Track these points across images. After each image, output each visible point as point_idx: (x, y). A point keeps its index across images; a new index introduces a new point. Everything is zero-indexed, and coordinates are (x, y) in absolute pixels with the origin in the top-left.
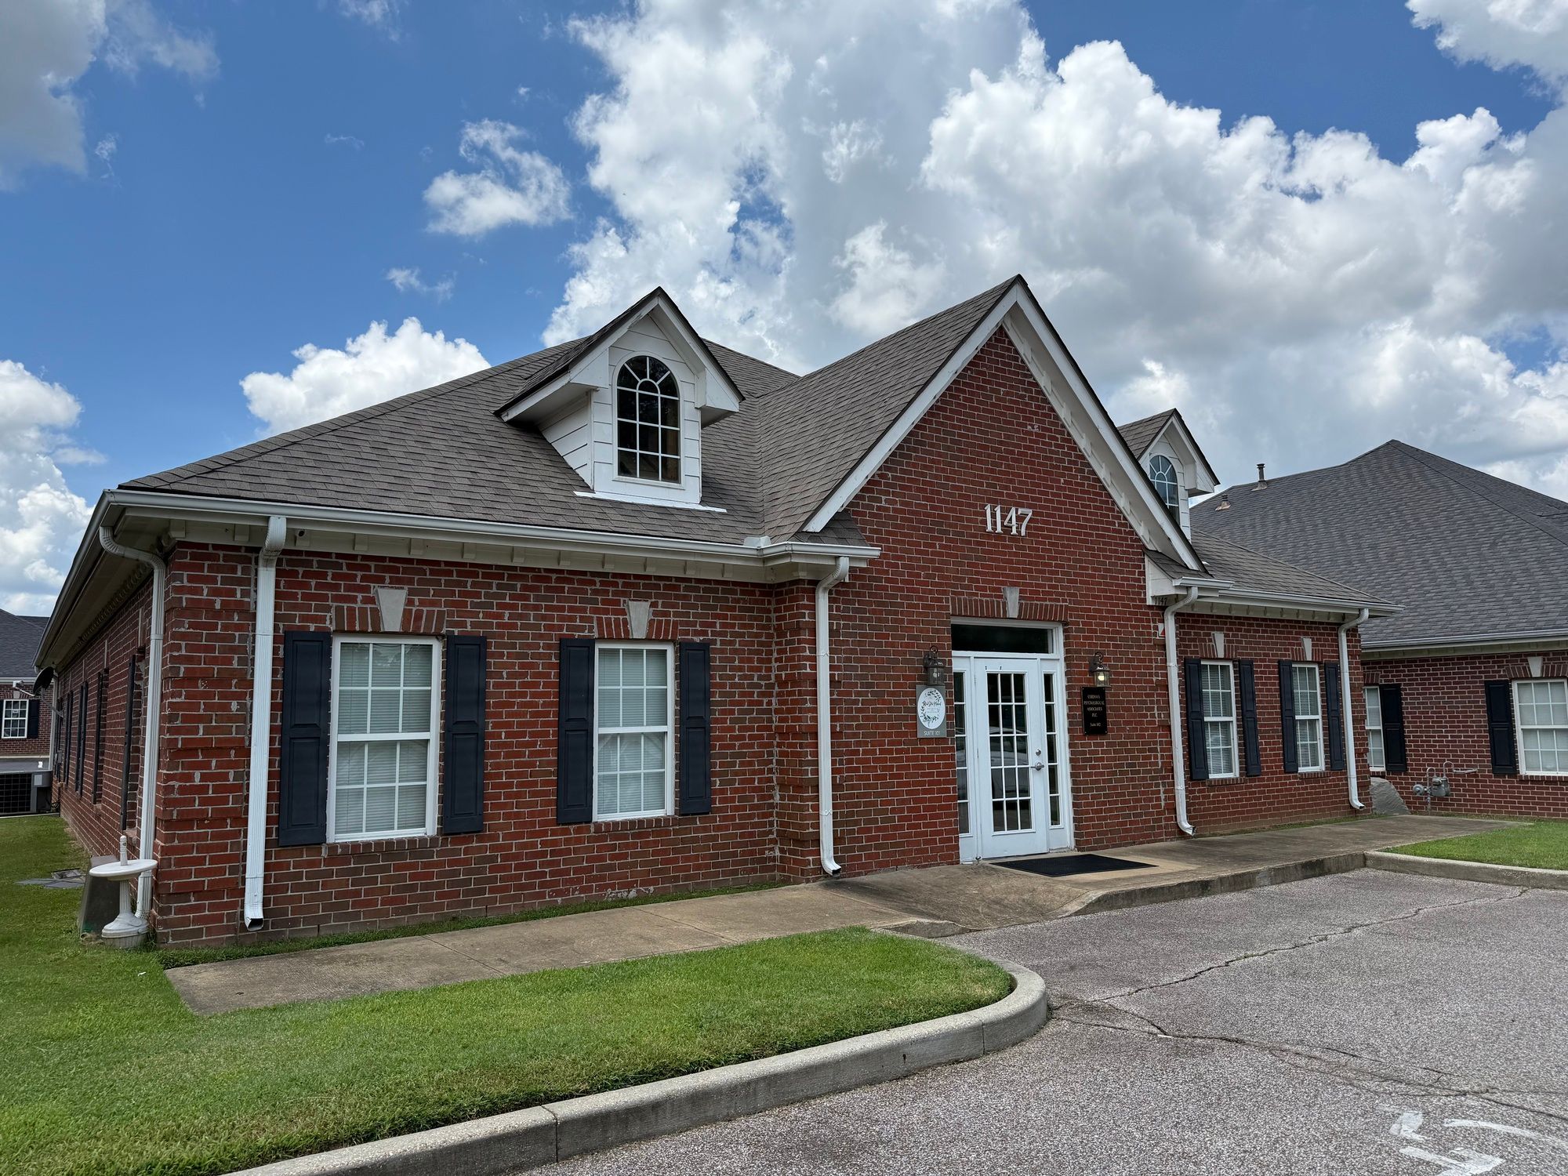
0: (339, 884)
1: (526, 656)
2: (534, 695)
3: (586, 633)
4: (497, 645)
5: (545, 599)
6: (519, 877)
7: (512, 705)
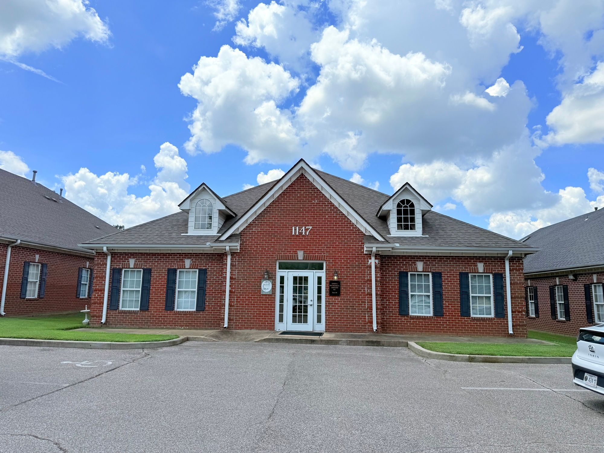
0: (120, 318)
1: (160, 272)
2: (161, 281)
3: (175, 267)
4: (154, 270)
5: (165, 260)
6: (156, 321)
7: (156, 283)
